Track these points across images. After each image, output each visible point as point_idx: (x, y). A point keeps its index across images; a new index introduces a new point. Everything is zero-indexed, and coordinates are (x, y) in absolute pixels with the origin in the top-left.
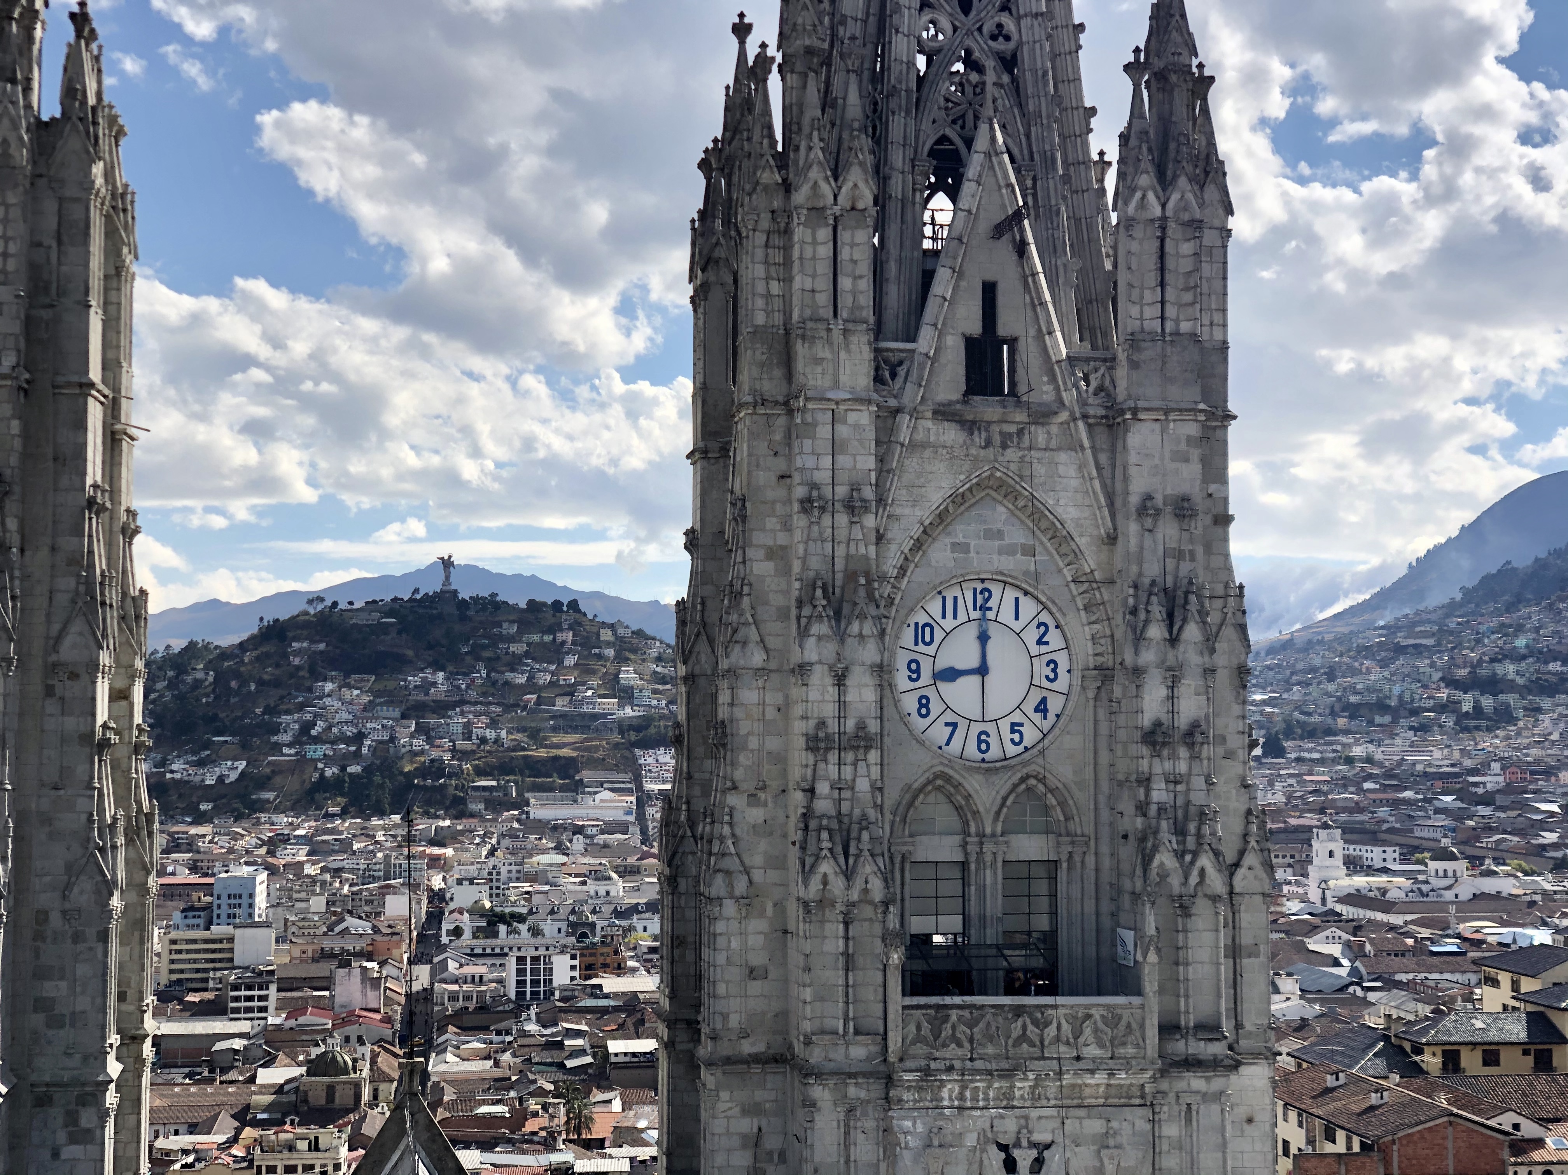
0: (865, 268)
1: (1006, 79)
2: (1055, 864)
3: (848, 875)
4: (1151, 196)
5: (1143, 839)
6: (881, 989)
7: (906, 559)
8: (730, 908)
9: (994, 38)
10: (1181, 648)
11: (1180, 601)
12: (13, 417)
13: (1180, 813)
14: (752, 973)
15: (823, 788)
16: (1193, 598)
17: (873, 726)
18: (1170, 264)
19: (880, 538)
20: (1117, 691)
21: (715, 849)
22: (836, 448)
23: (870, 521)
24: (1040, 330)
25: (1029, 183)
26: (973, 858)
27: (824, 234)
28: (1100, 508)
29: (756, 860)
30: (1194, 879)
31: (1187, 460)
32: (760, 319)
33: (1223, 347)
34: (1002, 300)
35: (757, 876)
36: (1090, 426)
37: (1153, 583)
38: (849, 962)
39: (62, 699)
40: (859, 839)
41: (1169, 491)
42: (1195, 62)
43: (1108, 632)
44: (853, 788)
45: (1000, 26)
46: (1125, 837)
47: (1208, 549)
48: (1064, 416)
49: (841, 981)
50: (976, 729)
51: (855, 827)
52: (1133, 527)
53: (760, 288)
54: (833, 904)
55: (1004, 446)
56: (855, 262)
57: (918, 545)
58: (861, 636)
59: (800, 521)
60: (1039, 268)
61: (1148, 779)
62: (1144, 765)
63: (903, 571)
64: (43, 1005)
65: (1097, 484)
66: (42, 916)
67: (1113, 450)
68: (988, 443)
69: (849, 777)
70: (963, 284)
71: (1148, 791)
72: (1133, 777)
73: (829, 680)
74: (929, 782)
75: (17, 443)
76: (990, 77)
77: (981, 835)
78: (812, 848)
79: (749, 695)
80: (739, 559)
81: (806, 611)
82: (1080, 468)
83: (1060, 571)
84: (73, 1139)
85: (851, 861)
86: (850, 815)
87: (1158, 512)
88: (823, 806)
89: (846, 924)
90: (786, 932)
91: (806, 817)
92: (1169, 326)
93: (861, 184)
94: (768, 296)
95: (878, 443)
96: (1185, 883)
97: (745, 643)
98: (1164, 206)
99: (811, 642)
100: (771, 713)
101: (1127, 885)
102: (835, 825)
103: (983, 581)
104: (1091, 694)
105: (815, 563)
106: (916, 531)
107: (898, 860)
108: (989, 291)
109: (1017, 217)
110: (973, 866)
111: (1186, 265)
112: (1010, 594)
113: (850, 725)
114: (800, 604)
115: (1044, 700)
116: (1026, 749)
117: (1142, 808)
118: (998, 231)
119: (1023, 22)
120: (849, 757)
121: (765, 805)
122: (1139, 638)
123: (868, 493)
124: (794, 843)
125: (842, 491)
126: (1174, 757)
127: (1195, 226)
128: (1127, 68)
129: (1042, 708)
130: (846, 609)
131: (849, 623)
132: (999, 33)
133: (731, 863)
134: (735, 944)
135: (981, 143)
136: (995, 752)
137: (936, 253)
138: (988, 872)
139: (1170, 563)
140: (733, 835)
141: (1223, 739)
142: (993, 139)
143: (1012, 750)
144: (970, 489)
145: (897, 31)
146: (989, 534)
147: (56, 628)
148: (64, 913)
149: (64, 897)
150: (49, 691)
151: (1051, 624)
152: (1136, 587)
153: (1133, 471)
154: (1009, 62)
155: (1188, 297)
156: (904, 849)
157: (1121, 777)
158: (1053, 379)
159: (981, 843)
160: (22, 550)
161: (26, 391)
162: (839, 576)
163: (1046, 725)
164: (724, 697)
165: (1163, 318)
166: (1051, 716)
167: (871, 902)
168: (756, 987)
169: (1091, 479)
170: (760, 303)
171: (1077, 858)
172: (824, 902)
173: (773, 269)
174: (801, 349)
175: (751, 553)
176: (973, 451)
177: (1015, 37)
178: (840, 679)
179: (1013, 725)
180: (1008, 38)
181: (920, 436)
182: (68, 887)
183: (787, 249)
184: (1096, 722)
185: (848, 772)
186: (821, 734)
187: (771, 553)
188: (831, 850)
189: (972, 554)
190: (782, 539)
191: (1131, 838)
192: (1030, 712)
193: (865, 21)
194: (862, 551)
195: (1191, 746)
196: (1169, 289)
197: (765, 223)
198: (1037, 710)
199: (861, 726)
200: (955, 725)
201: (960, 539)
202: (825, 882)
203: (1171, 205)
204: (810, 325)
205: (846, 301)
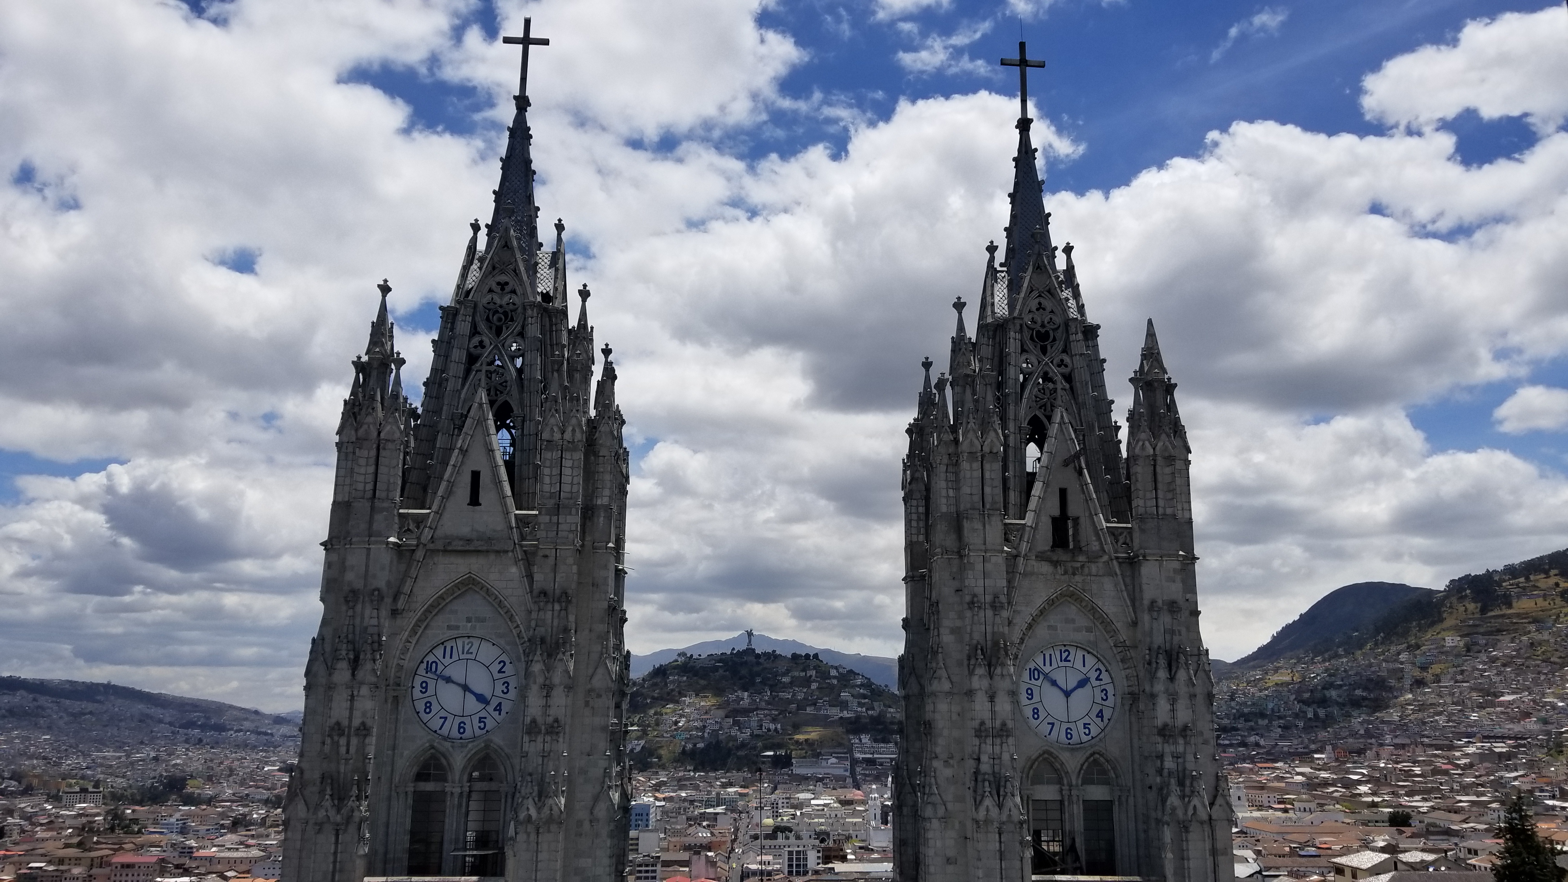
0: (998, 483)
1: (1067, 386)
2: (1111, 802)
3: (1000, 806)
4: (1147, 443)
5: (1161, 789)
6: (1020, 871)
7: (1024, 634)
8: (935, 823)
9: (1059, 366)
10: (1177, 682)
11: (1175, 657)
12: (574, 564)
13: (1181, 775)
14: (949, 861)
15: (984, 758)
16: (1181, 656)
17: (1010, 724)
18: (1159, 478)
19: (1010, 623)
20: (1142, 706)
21: (927, 791)
22: (985, 575)
23: (1005, 614)
24: (1091, 513)
25: (1081, 438)
26: (1066, 798)
27: (977, 465)
28: (1127, 606)
29: (949, 797)
30: (1190, 812)
31: (1174, 581)
32: (944, 509)
33: (1190, 522)
34: (1070, 498)
35: (950, 806)
36: (1120, 563)
37: (1159, 647)
38: (1002, 855)
39: (593, 708)
40: (1005, 787)
41: (1165, 598)
42: (1166, 376)
43: (1135, 674)
44: (1000, 758)
45: (1062, 361)
46: (1150, 787)
47: (1188, 629)
48: (1106, 558)
49: (998, 867)
50: (1065, 726)
51: (1003, 780)
52: (1146, 617)
53: (944, 493)
54: (992, 822)
55: (1074, 574)
56: (993, 479)
57: (1030, 626)
58: (1002, 675)
59: (968, 614)
60: (1089, 481)
61: (1162, 755)
62: (1159, 747)
63: (1022, 640)
64: (578, 871)
65: (1125, 594)
66: (580, 823)
67: (1133, 578)
68: (1066, 573)
69: (998, 752)
70: (1049, 490)
71: (1162, 762)
72: (1154, 754)
73: (986, 699)
74: (1040, 755)
75: (575, 577)
76: (1059, 386)
77: (1070, 785)
78: (980, 792)
79: (943, 706)
80: (936, 634)
81: (973, 662)
82: (1116, 585)
83: (1107, 641)
85: (1001, 799)
86: (1000, 773)
87: (1160, 610)
88: (985, 767)
89: (1000, 834)
90: (966, 838)
91: (976, 773)
92: (1161, 511)
93: (995, 440)
94: (948, 497)
95: (1007, 572)
96: (1186, 813)
97: (940, 679)
98: (1154, 449)
99: (975, 679)
100: (955, 717)
101: (1153, 814)
102: (992, 779)
103: (1065, 646)
104: (1127, 708)
105: (977, 637)
106: (1029, 619)
107: (1025, 798)
108: (1063, 493)
109: (1077, 456)
110: (1066, 803)
111: (1168, 479)
112: (1080, 653)
113: (998, 723)
114: (969, 659)
115: (1101, 711)
116: (1093, 738)
117: (1160, 771)
118: (1066, 463)
119: (1074, 358)
120: (998, 741)
121: (953, 766)
122: (1153, 677)
123: (1003, 599)
124: (969, 788)
125: (989, 598)
126: (1175, 743)
127: (1170, 460)
128: (1131, 380)
129: (1100, 715)
130: (994, 661)
131: (995, 668)
132: (1061, 364)
133: (936, 799)
134: (939, 844)
135: (1057, 418)
136: (1075, 739)
137: (1033, 475)
138: (1075, 806)
139: (1168, 637)
140: (936, 784)
141: (1202, 733)
142: (1062, 416)
143: (1085, 738)
144: (1056, 597)
145: (1009, 364)
146: (1068, 621)
147: (590, 671)
148: (591, 821)
149: (592, 813)
150: (587, 704)
151: (1103, 669)
152: (1150, 650)
153: (1145, 587)
154: (1068, 378)
155: (1170, 496)
156: (1028, 792)
157: (1146, 754)
158: (1099, 539)
159: (1070, 790)
160: (576, 632)
161: (580, 552)
162: (989, 643)
163: (1102, 725)
164: (929, 707)
165: (1157, 506)
166: (1106, 720)
167: (1012, 822)
168: (950, 869)
169: (1122, 591)
170: (944, 501)
171: (1124, 799)
172: (987, 821)
173: (950, 484)
174: (966, 525)
175: (942, 630)
176: (1058, 577)
177: (1070, 365)
178: (992, 698)
179: (1085, 724)
180: (1066, 366)
181: (1029, 569)
182: (592, 807)
183: (957, 474)
184: (1130, 723)
185: (997, 749)
186: (983, 728)
187: (954, 631)
188: (990, 792)
189: (1059, 631)
190: (958, 623)
191: (1154, 788)
192: (1094, 717)
193: (992, 359)
194: (1001, 629)
195: (1185, 737)
196: (1159, 492)
197: (945, 460)
198: (1097, 716)
199: (1004, 724)
200: (1053, 724)
201: (1052, 623)
202: (988, 810)
203: (1158, 448)
204: (970, 512)
205: (988, 499)
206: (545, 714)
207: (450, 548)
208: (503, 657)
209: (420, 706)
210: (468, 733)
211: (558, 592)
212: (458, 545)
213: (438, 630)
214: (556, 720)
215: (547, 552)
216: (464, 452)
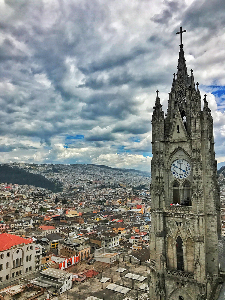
12: (200, 143)
64: (207, 206)
66: (207, 196)
75: (201, 146)
84: (212, 221)
147: (206, 165)
148: (209, 196)
150: (206, 172)
160: (202, 157)
161: (201, 140)
182: (210, 193)
206: (197, 174)
207: (175, 142)
208: (187, 163)
209: (172, 173)
210: (182, 178)
211: (197, 149)
212: (176, 141)
213: (174, 158)
214: (199, 175)
215: (194, 141)
216: (175, 122)
